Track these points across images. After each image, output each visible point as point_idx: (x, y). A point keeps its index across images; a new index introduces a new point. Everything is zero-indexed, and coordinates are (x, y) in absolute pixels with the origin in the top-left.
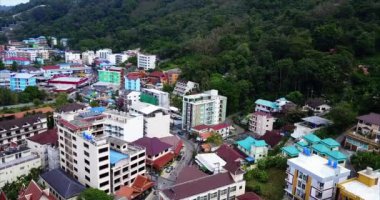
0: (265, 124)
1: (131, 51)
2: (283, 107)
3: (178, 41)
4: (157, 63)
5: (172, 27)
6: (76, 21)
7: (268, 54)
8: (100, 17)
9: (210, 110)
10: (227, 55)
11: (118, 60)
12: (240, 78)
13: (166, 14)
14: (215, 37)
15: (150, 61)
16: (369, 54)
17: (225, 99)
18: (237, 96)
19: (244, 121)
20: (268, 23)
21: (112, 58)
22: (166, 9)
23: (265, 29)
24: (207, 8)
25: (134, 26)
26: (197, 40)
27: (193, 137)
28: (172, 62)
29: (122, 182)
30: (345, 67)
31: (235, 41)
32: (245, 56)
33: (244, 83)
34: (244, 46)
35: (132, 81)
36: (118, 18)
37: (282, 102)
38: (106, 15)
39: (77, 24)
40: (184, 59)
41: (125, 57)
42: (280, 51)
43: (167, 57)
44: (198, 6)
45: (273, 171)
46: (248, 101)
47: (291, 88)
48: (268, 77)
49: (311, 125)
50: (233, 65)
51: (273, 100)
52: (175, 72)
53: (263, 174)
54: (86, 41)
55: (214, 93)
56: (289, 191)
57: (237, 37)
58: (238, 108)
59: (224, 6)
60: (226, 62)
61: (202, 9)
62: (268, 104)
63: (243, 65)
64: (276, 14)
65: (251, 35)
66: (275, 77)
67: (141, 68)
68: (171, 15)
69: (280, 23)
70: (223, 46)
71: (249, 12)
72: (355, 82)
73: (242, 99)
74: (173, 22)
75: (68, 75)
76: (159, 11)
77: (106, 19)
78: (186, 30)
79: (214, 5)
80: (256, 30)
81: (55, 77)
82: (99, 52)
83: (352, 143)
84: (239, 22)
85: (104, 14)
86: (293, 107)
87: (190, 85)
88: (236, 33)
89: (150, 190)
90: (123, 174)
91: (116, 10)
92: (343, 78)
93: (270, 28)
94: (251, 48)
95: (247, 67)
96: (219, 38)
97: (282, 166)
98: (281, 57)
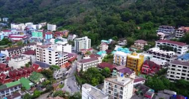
0: (105, 47)
1: (43, 24)
2: (111, 42)
3: (65, 19)
4: (56, 28)
5: (61, 13)
6: (9, 9)
7: (105, 23)
8: (22, 7)
9: (85, 44)
10: (89, 24)
11: (37, 28)
12: (95, 33)
13: (57, 6)
14: (82, 17)
15: (54, 27)
16: (141, 23)
17: (90, 40)
18: (95, 39)
19: (98, 48)
20: (104, 11)
21: (34, 26)
22: (57, 4)
23: (102, 14)
24: (76, 4)
25: (41, 12)
26: (74, 18)
27: (80, 53)
28: (63, 27)
29: (62, 64)
30: (132, 27)
31: (90, 19)
32: (96, 24)
33: (97, 34)
34: (95, 20)
35: (49, 36)
36: (32, 8)
37: (111, 40)
38: (26, 6)
39: (10, 11)
40: (68, 26)
41: (40, 26)
42: (109, 22)
43: (61, 25)
44: (72, 3)
45: (109, 60)
46: (98, 41)
47: (114, 35)
48: (105, 32)
49: (121, 45)
50: (91, 28)
51: (107, 40)
52: (66, 32)
53: (106, 60)
54: (19, 19)
55: (86, 37)
56: (114, 62)
57: (91, 17)
58: (95, 43)
59: (84, 3)
60: (88, 27)
61: (74, 5)
62: (106, 41)
63: (95, 28)
64: (107, 7)
65: (97, 16)
66: (108, 32)
67: (49, 31)
68: (60, 7)
69: (108, 11)
70: (85, 21)
71: (95, 6)
72: (135, 32)
74: (61, 10)
75: (16, 34)
76: (53, 5)
77: (26, 9)
78: (68, 14)
79: (79, 2)
80: (99, 14)
81: (10, 35)
82: (27, 24)
83: (133, 49)
84: (91, 11)
85: (24, 5)
86: (115, 42)
87: (75, 36)
88: (90, 15)
89: (70, 67)
90: (62, 61)
91: (31, 4)
92: (132, 31)
93: (105, 13)
94: (98, 21)
95: (97, 29)
96: (84, 17)
97: (112, 57)
98: (110, 24)
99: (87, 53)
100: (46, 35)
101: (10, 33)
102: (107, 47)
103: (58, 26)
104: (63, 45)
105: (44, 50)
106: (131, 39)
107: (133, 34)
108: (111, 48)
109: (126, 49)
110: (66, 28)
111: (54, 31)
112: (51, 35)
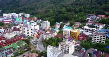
0: (58, 26)
1: (21, 13)
2: (61, 24)
3: (35, 11)
4: (30, 16)
5: (32, 7)
7: (58, 13)
8: (9, 4)
9: (47, 25)
10: (48, 14)
11: (18, 16)
12: (52, 18)
13: (29, 3)
15: (28, 16)
16: (78, 13)
17: (50, 22)
18: (52, 22)
19: (54, 27)
20: (56, 6)
21: (17, 15)
22: (29, 2)
23: (56, 8)
24: (41, 2)
25: (20, 7)
26: (40, 10)
27: (44, 30)
28: (34, 15)
29: (34, 36)
30: (73, 15)
31: (49, 10)
35: (26, 20)
36: (15, 4)
37: (61, 23)
38: (11, 3)
39: (2, 6)
40: (37, 15)
41: (20, 15)
42: (60, 12)
43: (32, 14)
44: (38, 2)
45: (61, 33)
46: (54, 23)
47: (63, 20)
48: (58, 18)
49: (67, 25)
50: (50, 16)
51: (59, 23)
52: (36, 18)
53: (59, 33)
54: (8, 11)
55: (47, 21)
56: (64, 34)
57: (50, 9)
58: (52, 24)
59: (45, 2)
63: (52, 16)
64: (58, 4)
65: (53, 9)
67: (26, 17)
68: (31, 4)
69: (59, 6)
70: (46, 12)
71: (52, 3)
72: (75, 18)
73: (53, 23)
74: (32, 6)
75: (6, 20)
76: (27, 3)
77: (11, 5)
78: (36, 8)
79: (43, 1)
80: (54, 8)
81: (3, 20)
82: (12, 14)
84: (50, 6)
85: (10, 3)
86: (63, 23)
87: (41, 20)
88: (49, 8)
89: (39, 37)
90: (34, 34)
91: (14, 2)
92: (72, 17)
93: (57, 7)
94: (53, 12)
95: (53, 16)
96: (45, 10)
97: (62, 32)
98: (60, 14)
99: (48, 30)
100: (24, 20)
101: (3, 19)
102: (59, 26)
103: (30, 15)
104: (35, 25)
105: (25, 28)
106: (72, 22)
107: (73, 19)
108: (61, 27)
109: (70, 27)
110: (35, 16)
111: (28, 18)
112: (27, 20)
